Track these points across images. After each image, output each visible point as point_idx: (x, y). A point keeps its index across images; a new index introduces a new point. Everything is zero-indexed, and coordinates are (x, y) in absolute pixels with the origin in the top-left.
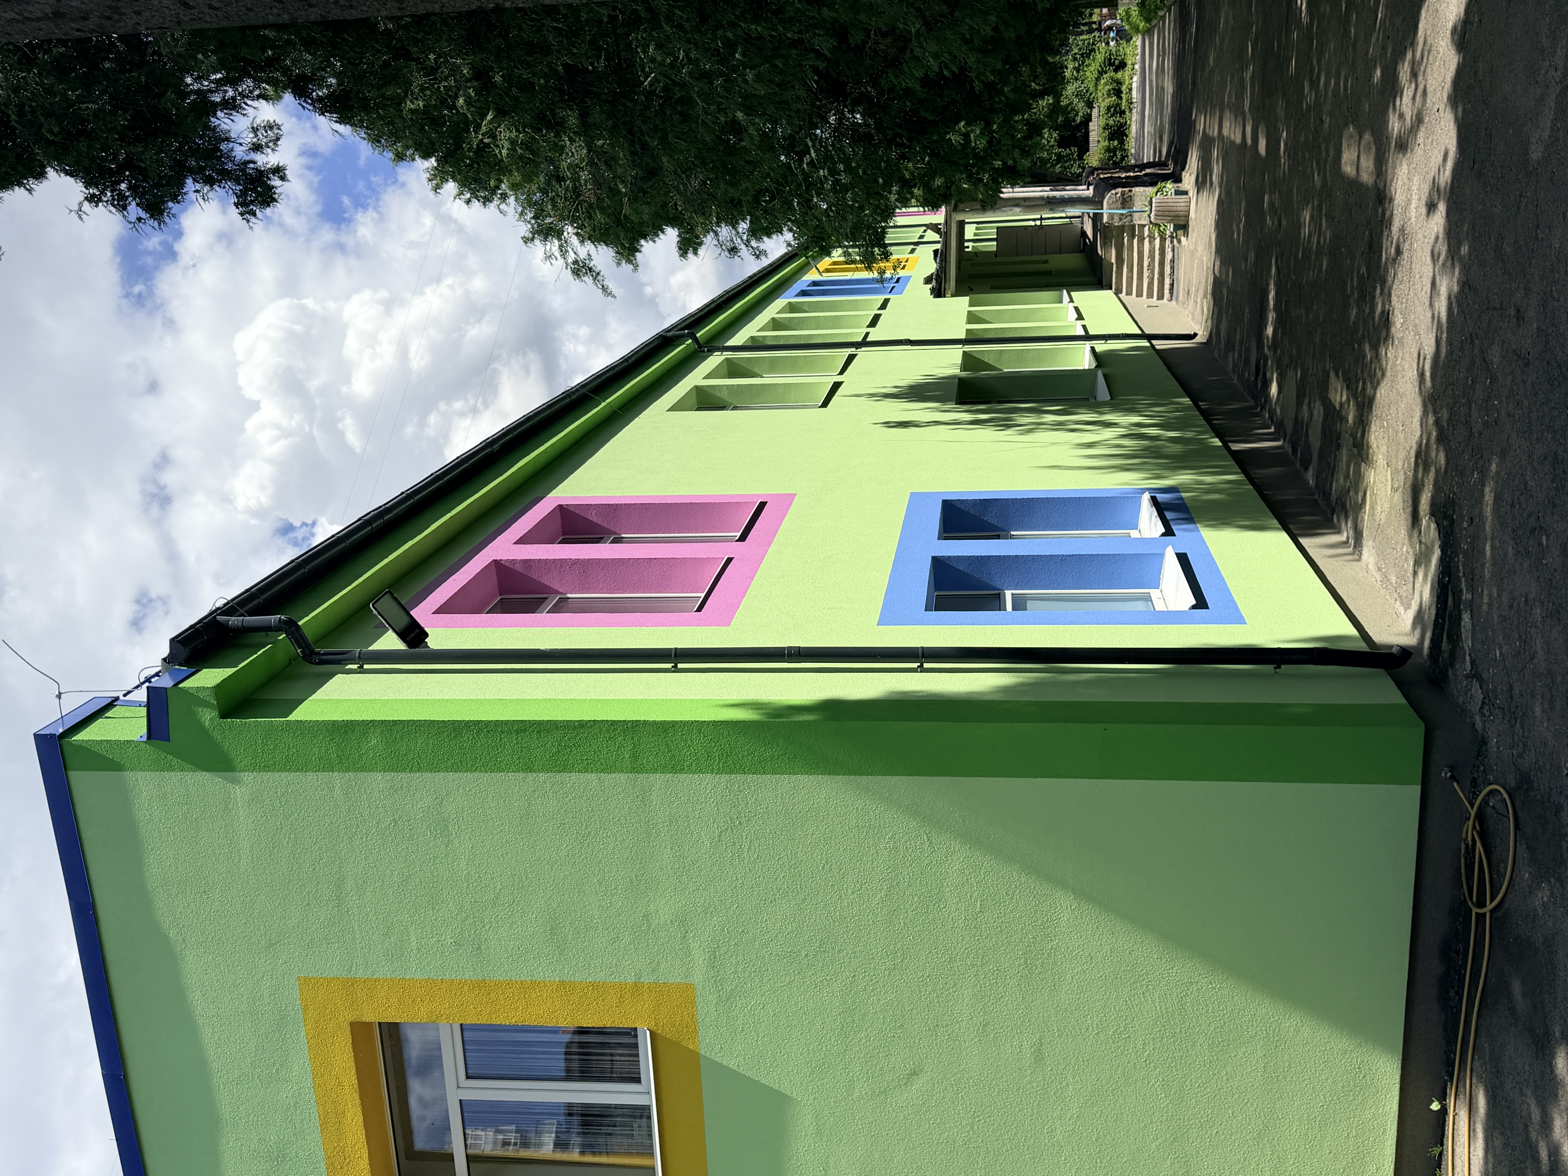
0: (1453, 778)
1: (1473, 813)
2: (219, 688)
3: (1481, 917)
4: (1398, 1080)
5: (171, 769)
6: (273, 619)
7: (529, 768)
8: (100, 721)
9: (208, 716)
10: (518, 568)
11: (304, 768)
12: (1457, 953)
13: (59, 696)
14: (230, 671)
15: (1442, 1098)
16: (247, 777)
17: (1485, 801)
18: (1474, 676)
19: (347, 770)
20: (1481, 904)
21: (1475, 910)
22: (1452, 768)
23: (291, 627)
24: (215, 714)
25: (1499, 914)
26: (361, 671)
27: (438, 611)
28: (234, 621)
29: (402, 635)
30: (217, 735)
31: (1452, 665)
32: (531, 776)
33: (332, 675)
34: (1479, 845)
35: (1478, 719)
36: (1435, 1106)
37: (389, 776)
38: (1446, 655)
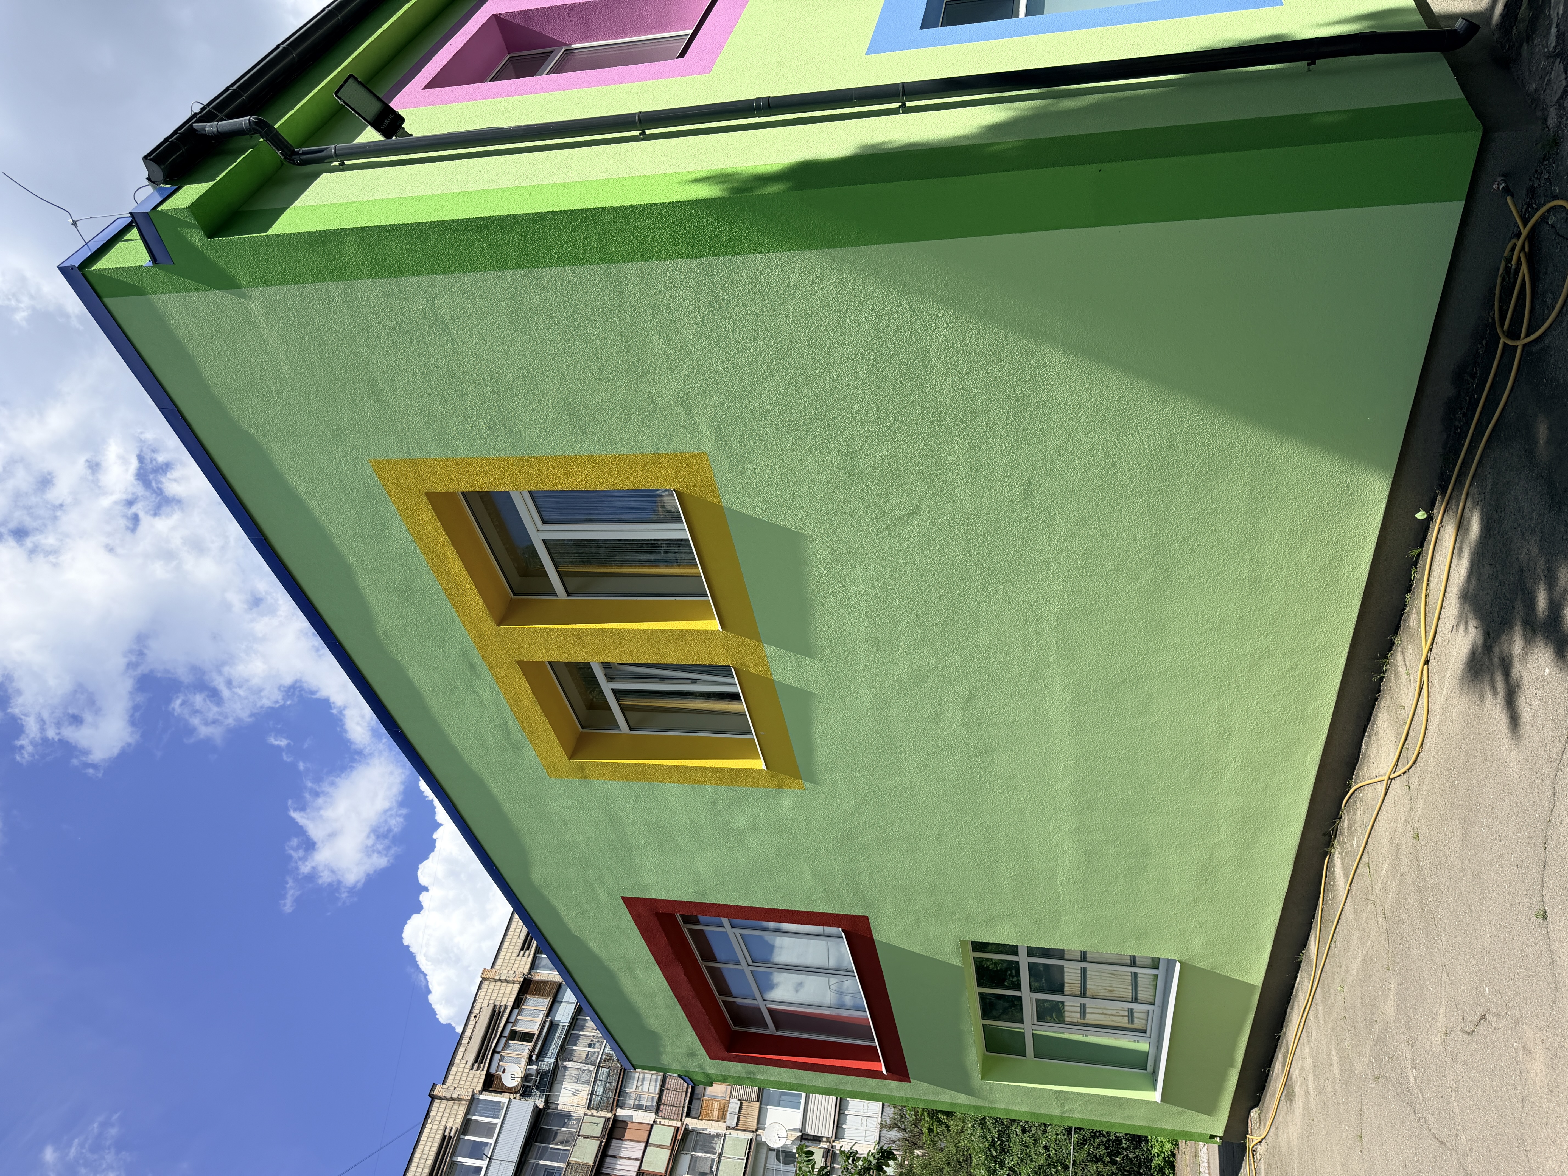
0: (1507, 191)
1: (1525, 232)
2: (195, 207)
3: (1509, 351)
5: (187, 290)
6: (243, 121)
8: (120, 245)
9: (196, 237)
10: (519, 21)
11: (299, 280)
13: (74, 223)
14: (208, 185)
15: (1430, 508)
16: (255, 292)
17: (1544, 219)
18: (1558, 55)
19: (339, 280)
20: (1514, 334)
21: (1503, 340)
22: (1506, 176)
23: (264, 128)
24: (201, 234)
27: (429, 86)
28: (209, 127)
29: (376, 125)
30: (211, 254)
34: (1524, 268)
35: (1553, 113)
36: (1421, 515)
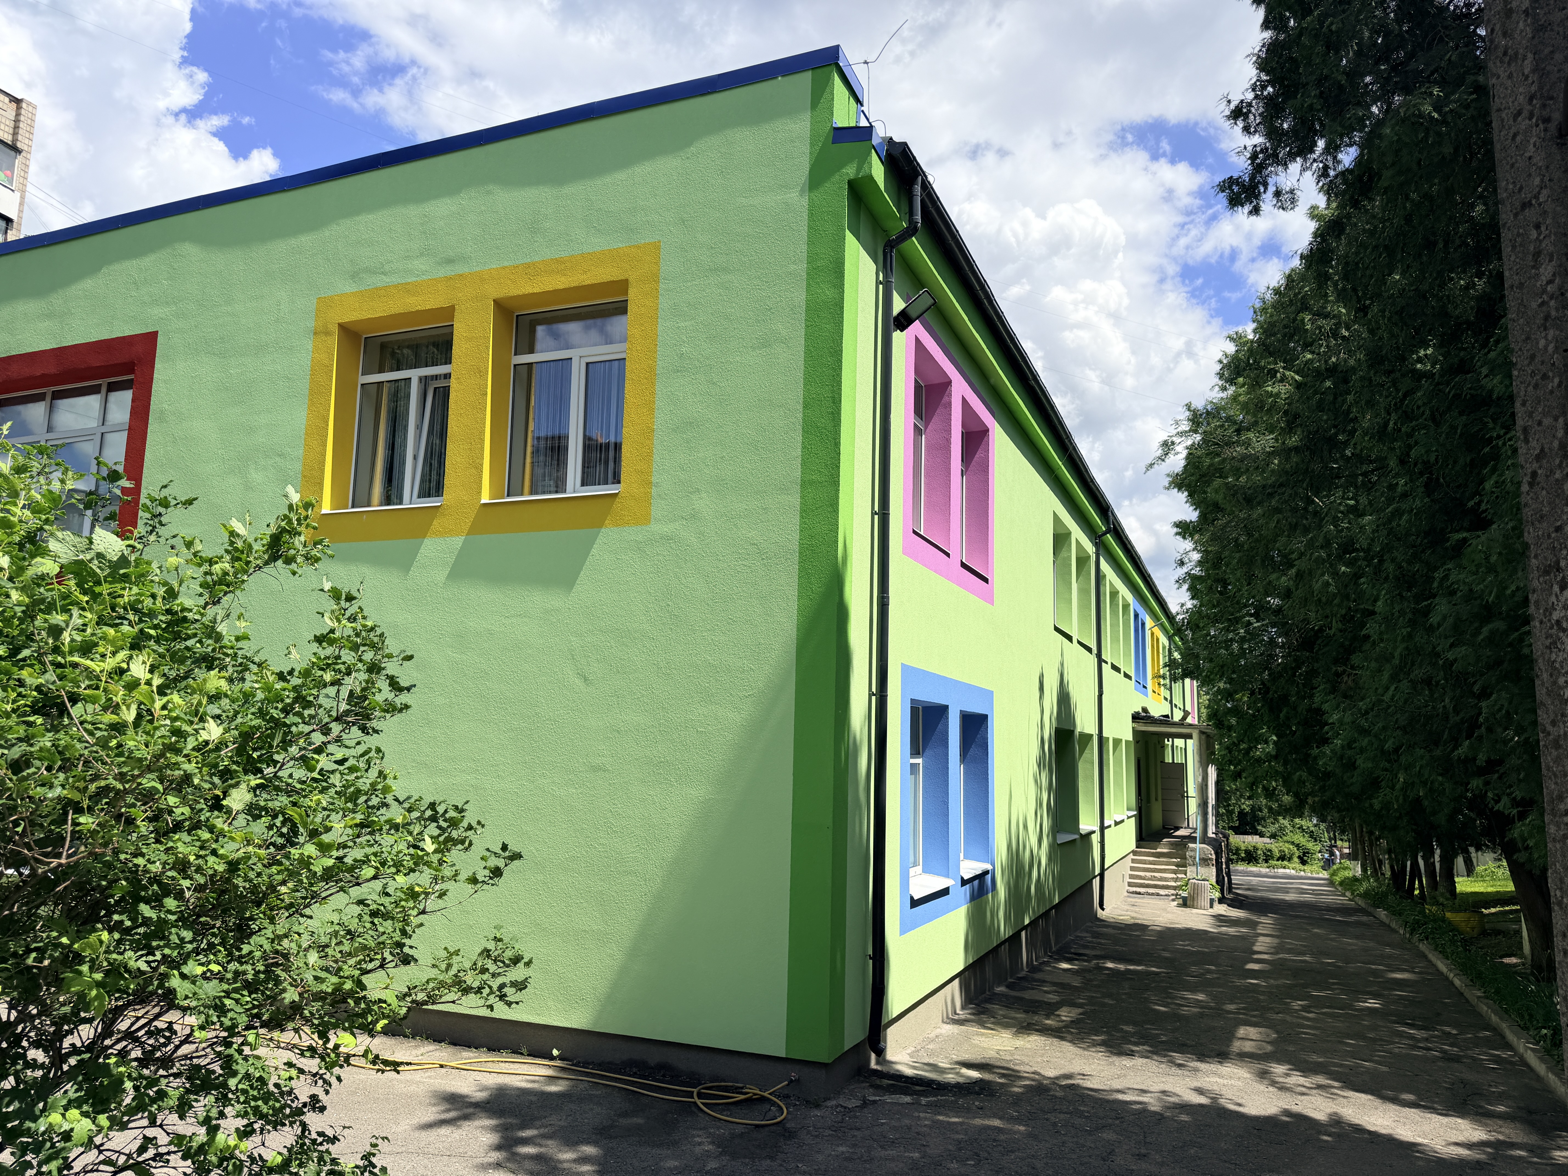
0: (791, 1081)
1: (766, 1094)
2: (871, 178)
3: (691, 1095)
4: (574, 1026)
5: (812, 145)
6: (918, 218)
7: (806, 406)
8: (846, 93)
9: (850, 171)
10: (945, 399)
11: (811, 243)
12: (664, 1076)
13: (866, 63)
14: (882, 187)
15: (561, 1058)
16: (805, 202)
17: (774, 1104)
18: (864, 1102)
19: (808, 274)
20: (700, 1095)
21: (695, 1091)
22: (798, 1081)
23: (911, 231)
24: (852, 176)
25: (693, 1108)
26: (878, 283)
27: (917, 339)
28: (918, 189)
29: (903, 313)
30: (836, 177)
31: (872, 1086)
32: (800, 407)
33: (875, 262)
34: (742, 1097)
35: (834, 1103)
36: (555, 1052)
37: (803, 305)
38: (878, 1082)
